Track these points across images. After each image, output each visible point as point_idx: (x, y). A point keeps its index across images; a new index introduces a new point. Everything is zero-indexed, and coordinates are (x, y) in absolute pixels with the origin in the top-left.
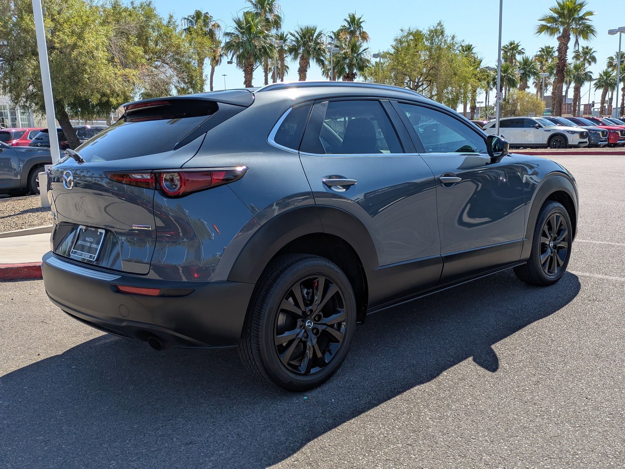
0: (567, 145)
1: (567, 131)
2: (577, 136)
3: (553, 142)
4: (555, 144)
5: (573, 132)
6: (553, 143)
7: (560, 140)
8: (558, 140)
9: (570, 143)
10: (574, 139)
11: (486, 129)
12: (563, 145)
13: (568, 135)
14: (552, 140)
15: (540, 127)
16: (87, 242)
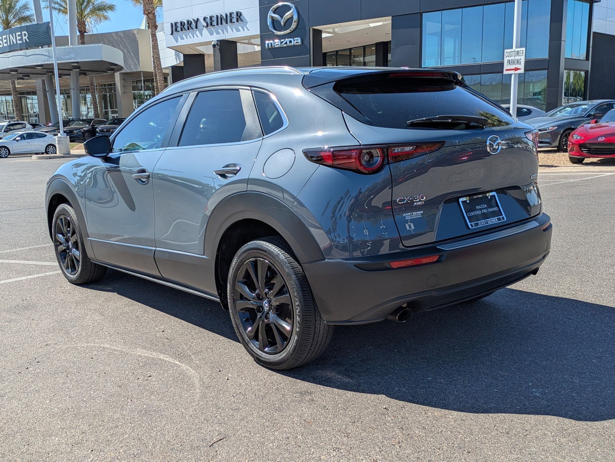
16: (481, 209)
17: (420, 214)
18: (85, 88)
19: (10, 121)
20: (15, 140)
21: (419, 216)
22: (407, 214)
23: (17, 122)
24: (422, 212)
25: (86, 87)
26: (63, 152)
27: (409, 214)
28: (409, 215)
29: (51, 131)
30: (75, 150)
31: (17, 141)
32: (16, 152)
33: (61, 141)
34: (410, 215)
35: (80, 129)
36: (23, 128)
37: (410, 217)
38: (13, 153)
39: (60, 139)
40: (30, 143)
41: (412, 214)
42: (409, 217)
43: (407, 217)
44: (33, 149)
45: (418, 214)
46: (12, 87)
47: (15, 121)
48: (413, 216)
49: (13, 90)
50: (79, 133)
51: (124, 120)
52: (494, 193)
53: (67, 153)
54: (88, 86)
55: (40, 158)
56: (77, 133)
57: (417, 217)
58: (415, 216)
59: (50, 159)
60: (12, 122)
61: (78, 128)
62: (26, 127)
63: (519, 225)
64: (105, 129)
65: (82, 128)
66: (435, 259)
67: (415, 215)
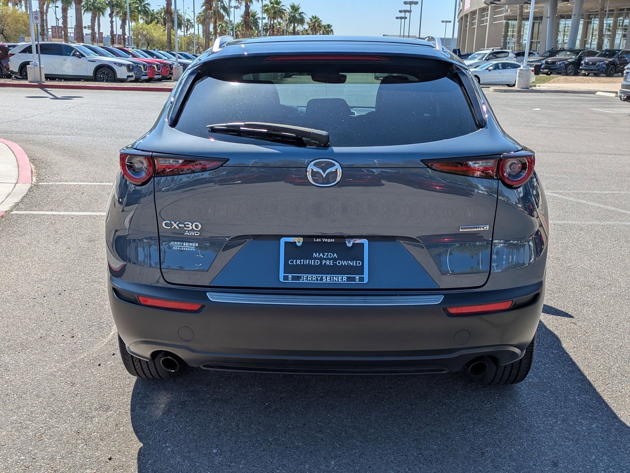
0: (116, 79)
1: (114, 63)
2: (125, 69)
3: (100, 74)
4: (103, 77)
5: (121, 65)
6: (100, 76)
7: (107, 73)
8: (106, 73)
9: (119, 76)
10: (122, 73)
11: (13, 54)
12: (111, 79)
13: (115, 67)
14: (98, 72)
15: (82, 56)
16: (321, 259)
17: (193, 246)
18: (594, 13)
19: (493, 49)
20: (487, 69)
21: (192, 249)
22: (176, 243)
23: (501, 50)
24: (197, 245)
25: (596, 12)
26: (521, 86)
27: (179, 243)
28: (178, 245)
29: (536, 61)
30: (551, 83)
31: (490, 71)
32: (487, 81)
33: (522, 74)
34: (180, 245)
35: (565, 60)
36: (505, 57)
37: (179, 247)
38: (483, 83)
39: (522, 72)
40: (502, 73)
41: (183, 245)
42: (177, 247)
43: (175, 247)
44: (503, 80)
45: (191, 246)
46: (519, 12)
47: (499, 49)
48: (183, 247)
49: (520, 15)
50: (562, 65)
51: (617, 52)
52: (365, 241)
53: (526, 87)
54: (598, 12)
55: (496, 91)
56: (560, 64)
57: (188, 249)
58: (185, 248)
59: (505, 92)
60: (495, 51)
61: (562, 60)
62: (509, 56)
63: (396, 295)
64: (590, 62)
65: (567, 60)
66: (196, 307)
67: (186, 246)
